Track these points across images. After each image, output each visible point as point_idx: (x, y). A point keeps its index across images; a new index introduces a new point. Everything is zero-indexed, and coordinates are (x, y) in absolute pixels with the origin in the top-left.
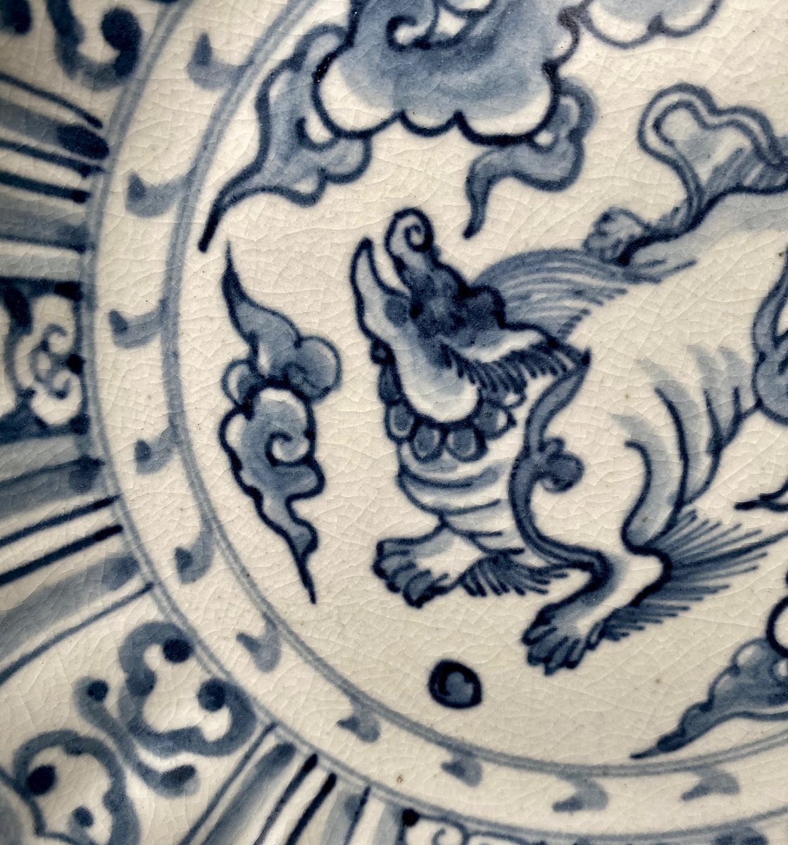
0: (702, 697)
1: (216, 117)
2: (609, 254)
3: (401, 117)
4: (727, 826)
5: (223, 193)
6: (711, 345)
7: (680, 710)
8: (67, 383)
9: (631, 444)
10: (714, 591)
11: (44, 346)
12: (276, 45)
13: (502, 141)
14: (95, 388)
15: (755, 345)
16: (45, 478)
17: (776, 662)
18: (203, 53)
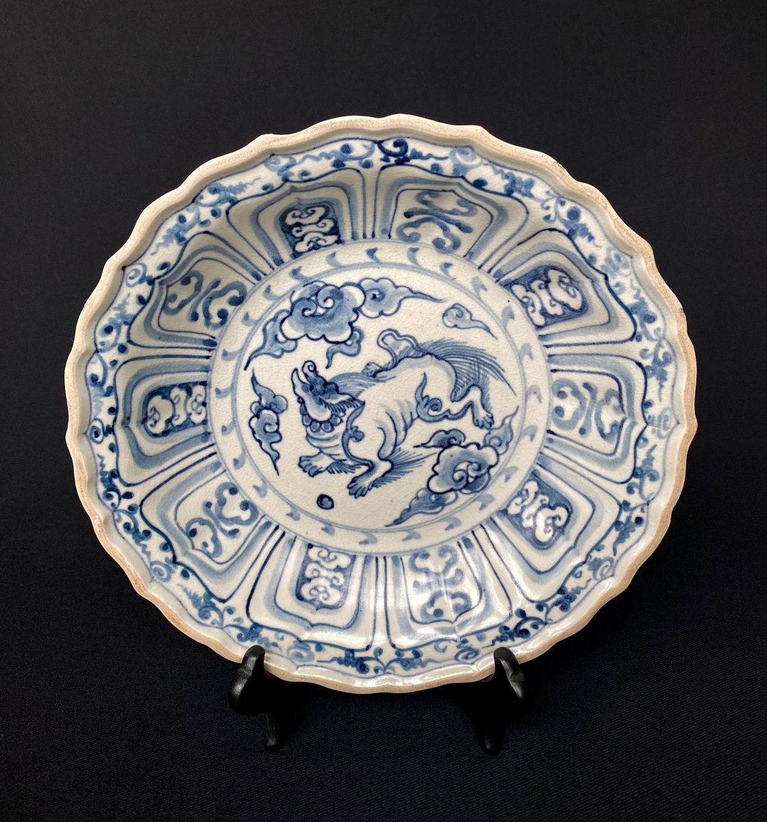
0: (408, 507)
1: (250, 334)
2: (369, 374)
3: (307, 335)
4: (417, 550)
5: (252, 354)
6: (402, 400)
7: (400, 511)
8: (202, 410)
9: (379, 428)
10: (408, 472)
11: (195, 400)
12: (268, 315)
13: (337, 343)
14: (210, 411)
15: (416, 400)
16: (194, 439)
18: (247, 317)
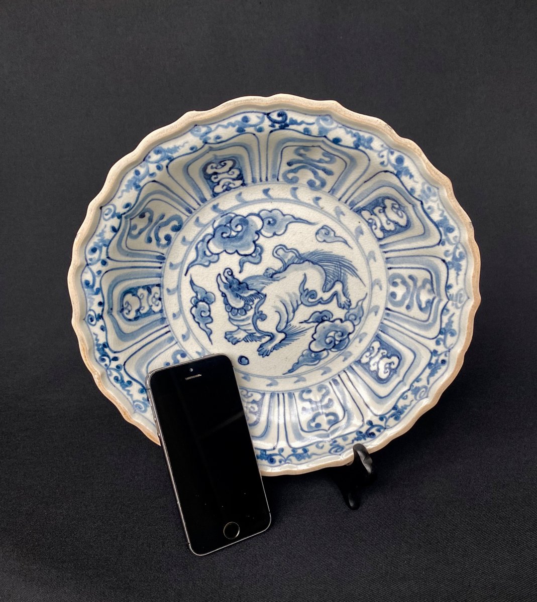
0: (297, 361)
1: (187, 251)
2: (268, 276)
3: (225, 251)
4: (303, 388)
5: (189, 265)
6: (291, 292)
7: (292, 364)
8: (159, 303)
9: (276, 311)
10: (296, 339)
11: (154, 297)
12: (199, 237)
13: (246, 255)
14: (164, 304)
15: (300, 292)
16: (155, 322)
17: (311, 354)
18: (184, 239)
